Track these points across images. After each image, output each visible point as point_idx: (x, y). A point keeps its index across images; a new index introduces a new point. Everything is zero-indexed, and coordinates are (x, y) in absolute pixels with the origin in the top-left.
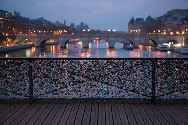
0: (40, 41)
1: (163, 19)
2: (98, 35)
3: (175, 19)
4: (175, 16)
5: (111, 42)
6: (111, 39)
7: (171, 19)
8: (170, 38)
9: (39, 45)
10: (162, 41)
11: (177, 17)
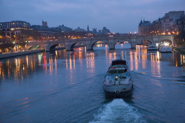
0: (49, 46)
1: (162, 21)
2: (99, 38)
3: (171, 20)
4: (171, 18)
5: (110, 44)
6: (110, 41)
7: (168, 20)
8: (163, 38)
9: (48, 50)
10: (156, 41)
11: (172, 18)
